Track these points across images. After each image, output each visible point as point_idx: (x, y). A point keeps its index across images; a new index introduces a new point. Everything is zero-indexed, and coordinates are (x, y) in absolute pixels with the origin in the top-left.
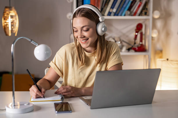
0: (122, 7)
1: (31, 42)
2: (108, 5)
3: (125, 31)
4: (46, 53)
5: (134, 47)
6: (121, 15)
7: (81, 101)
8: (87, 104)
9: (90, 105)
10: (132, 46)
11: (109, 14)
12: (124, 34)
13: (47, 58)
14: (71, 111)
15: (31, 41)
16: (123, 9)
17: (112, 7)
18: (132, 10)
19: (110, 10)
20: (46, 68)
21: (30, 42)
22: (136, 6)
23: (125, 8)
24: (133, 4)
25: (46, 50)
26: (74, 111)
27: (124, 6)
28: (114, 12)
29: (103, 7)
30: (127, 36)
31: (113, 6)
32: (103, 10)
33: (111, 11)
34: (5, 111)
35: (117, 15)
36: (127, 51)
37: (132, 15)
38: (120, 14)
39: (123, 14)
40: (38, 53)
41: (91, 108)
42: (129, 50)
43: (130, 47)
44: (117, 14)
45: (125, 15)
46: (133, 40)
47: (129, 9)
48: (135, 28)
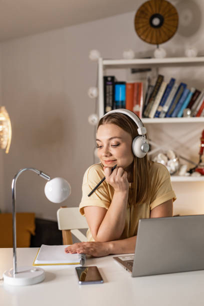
0: (178, 102)
1: (41, 175)
2: (154, 100)
3: (183, 140)
4: (62, 190)
5: (199, 167)
6: (176, 116)
7: (116, 263)
8: (127, 270)
9: (131, 271)
10: (197, 167)
11: (157, 115)
12: (182, 146)
13: (64, 199)
14: (102, 282)
15: (41, 173)
16: (179, 105)
17: (162, 104)
18: (194, 107)
19: (158, 108)
20: (59, 208)
21: (39, 175)
22: (200, 101)
23: (182, 104)
24: (195, 98)
25: (64, 186)
26: (107, 281)
27: (181, 101)
28: (164, 112)
29: (146, 103)
30: (188, 148)
31: (162, 102)
32: (147, 108)
33: (160, 110)
34: (2, 281)
35: (171, 116)
36: (188, 174)
37: (194, 116)
38: (174, 115)
39: (180, 114)
40: (51, 191)
41: (134, 276)
42: (191, 172)
43: (193, 166)
44: (169, 114)
45: (182, 116)
46: (198, 156)
47: (190, 106)
48: (201, 136)
